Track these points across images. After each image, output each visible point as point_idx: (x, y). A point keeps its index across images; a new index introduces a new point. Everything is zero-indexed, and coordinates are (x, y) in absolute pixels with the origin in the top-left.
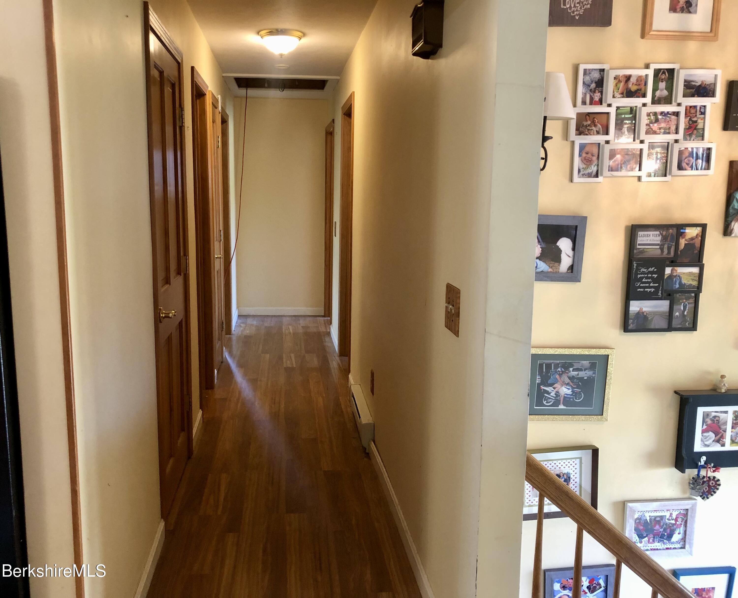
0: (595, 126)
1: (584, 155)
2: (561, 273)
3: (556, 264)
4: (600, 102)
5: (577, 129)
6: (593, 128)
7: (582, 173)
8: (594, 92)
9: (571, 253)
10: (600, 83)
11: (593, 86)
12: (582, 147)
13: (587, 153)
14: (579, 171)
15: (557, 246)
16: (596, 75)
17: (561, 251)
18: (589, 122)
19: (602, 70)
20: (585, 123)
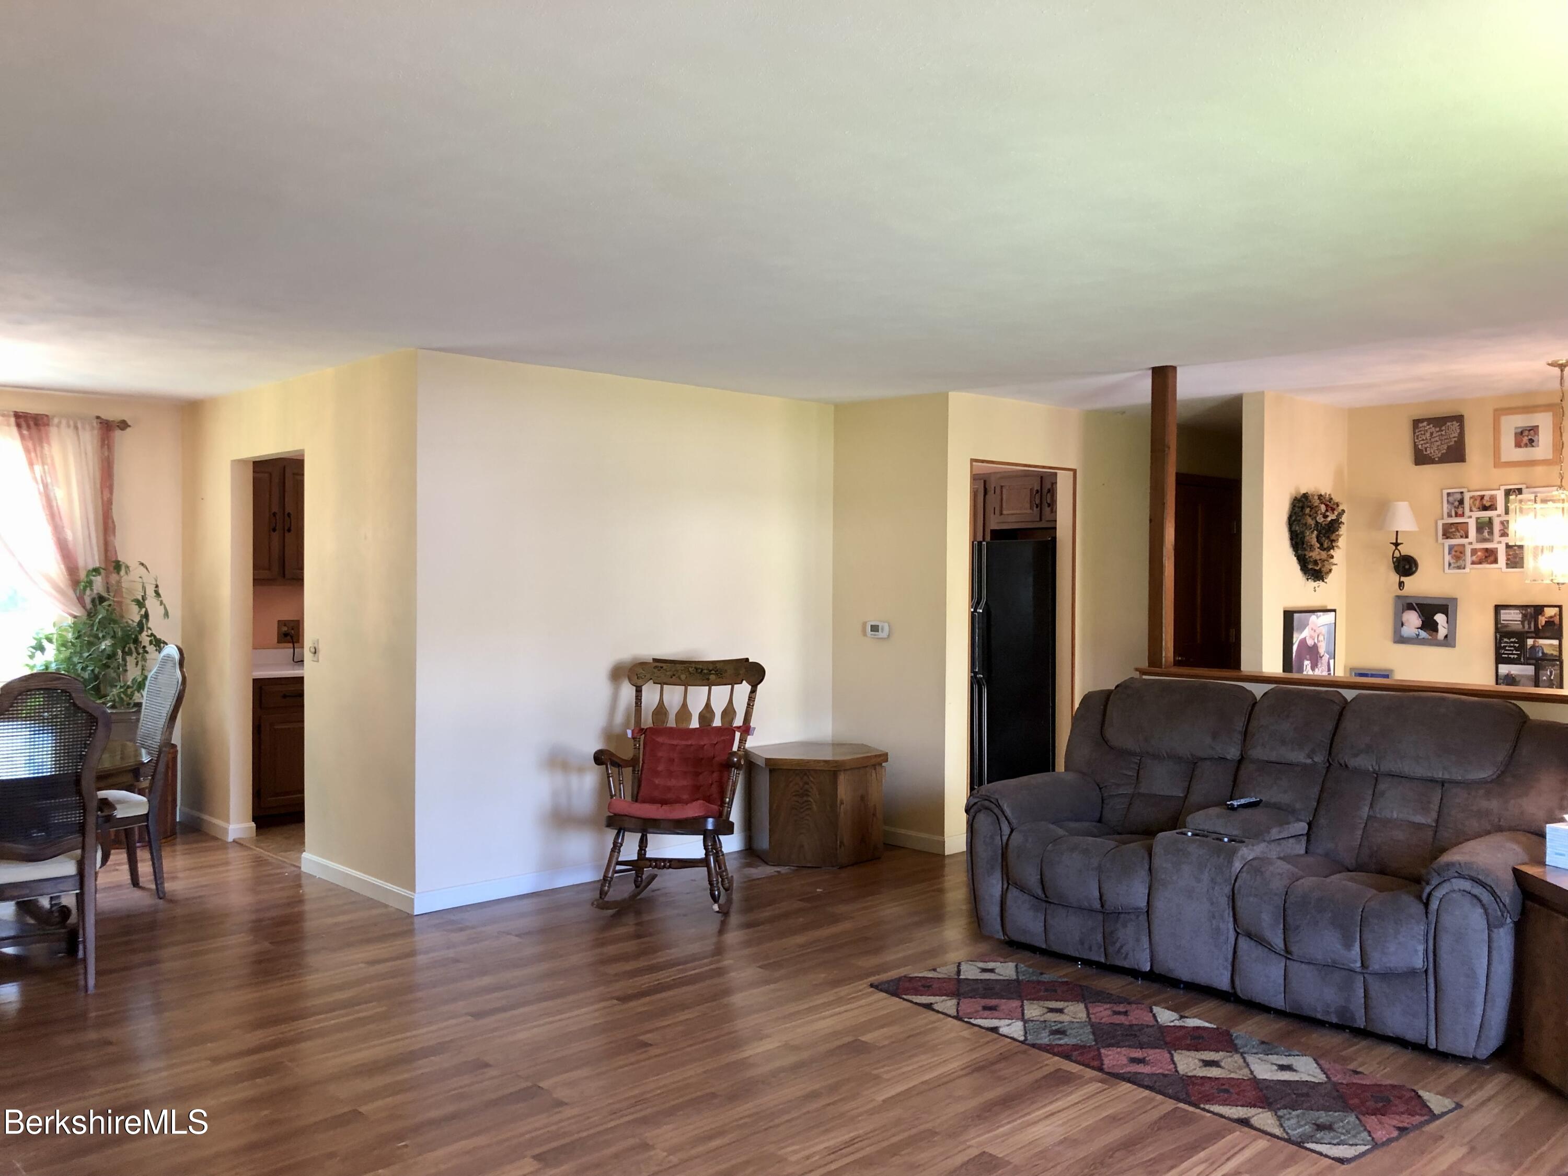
0: (1459, 532)
1: (1454, 553)
2: (1439, 640)
3: (1434, 633)
4: (1463, 515)
5: (1443, 535)
6: (1458, 534)
7: (1453, 565)
8: (1458, 508)
9: (1446, 625)
10: (1461, 502)
11: (1456, 503)
12: (1451, 548)
13: (1456, 552)
14: (1450, 564)
15: (1435, 621)
16: (1459, 497)
17: (1437, 624)
18: (1454, 530)
19: (1462, 493)
20: (1451, 530)
